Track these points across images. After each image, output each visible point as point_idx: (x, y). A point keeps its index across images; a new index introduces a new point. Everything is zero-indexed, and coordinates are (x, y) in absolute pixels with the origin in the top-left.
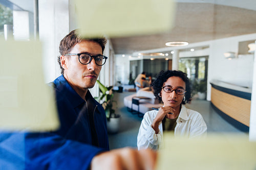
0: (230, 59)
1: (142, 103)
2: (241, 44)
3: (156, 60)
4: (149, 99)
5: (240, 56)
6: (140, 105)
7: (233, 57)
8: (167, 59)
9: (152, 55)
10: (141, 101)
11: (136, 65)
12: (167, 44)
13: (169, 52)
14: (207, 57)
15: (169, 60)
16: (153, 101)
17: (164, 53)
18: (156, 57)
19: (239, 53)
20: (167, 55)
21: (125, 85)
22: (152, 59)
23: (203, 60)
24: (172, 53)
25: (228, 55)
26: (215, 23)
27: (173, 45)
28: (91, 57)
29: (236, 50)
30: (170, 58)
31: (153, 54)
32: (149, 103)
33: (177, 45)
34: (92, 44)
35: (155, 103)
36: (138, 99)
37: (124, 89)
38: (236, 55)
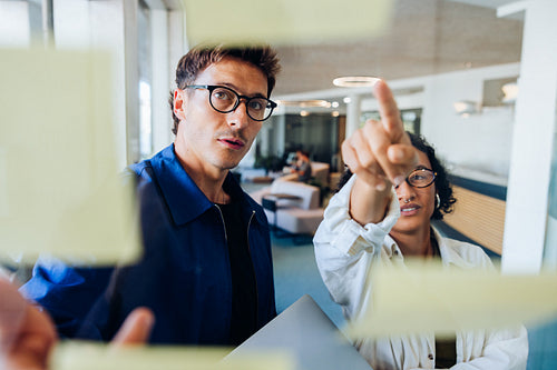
0: (466, 116)
1: (283, 208)
2: (488, 84)
3: (312, 116)
4: (297, 199)
5: (486, 109)
6: (279, 213)
7: (471, 112)
8: (336, 114)
9: (303, 105)
10: (280, 203)
11: (270, 126)
12: (337, 82)
13: (340, 100)
14: (418, 111)
15: (339, 117)
16: (306, 202)
17: (330, 100)
18: (312, 108)
19: (485, 104)
20: (336, 105)
21: (247, 168)
22: (304, 114)
23: (411, 117)
24: (346, 100)
25: (463, 107)
26: (439, 39)
27: (349, 85)
28: (240, 97)
29: (478, 98)
30: (343, 112)
31: (307, 102)
32: (298, 207)
33: (358, 85)
34: (245, 69)
35: (311, 207)
36: (273, 199)
37: (243, 178)
38: (478, 108)
